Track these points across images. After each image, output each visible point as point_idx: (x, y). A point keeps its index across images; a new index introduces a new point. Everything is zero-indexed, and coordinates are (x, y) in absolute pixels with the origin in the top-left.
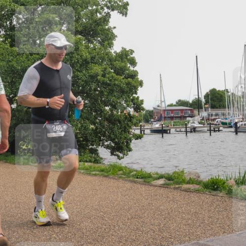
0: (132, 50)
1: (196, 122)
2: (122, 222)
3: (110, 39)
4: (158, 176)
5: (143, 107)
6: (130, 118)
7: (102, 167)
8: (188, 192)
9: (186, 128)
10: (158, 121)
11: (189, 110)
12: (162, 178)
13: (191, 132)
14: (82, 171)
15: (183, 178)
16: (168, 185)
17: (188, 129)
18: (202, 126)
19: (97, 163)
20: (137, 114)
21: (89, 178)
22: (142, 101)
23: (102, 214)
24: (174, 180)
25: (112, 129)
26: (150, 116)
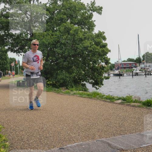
0: (103, 32)
1: (138, 70)
2: (99, 122)
3: (92, 26)
4: (118, 98)
5: (110, 62)
6: (103, 68)
7: (88, 93)
8: (134, 107)
9: (133, 73)
10: (118, 69)
11: (134, 63)
12: (120, 99)
13: (135, 75)
14: (78, 95)
15: (131, 99)
16: (123, 103)
17: (134, 74)
18: (141, 72)
19: (86, 91)
20: (106, 66)
21: (82, 99)
22: (109, 59)
23: (89, 117)
24: (126, 101)
25: (93, 73)
26: (113, 67)
